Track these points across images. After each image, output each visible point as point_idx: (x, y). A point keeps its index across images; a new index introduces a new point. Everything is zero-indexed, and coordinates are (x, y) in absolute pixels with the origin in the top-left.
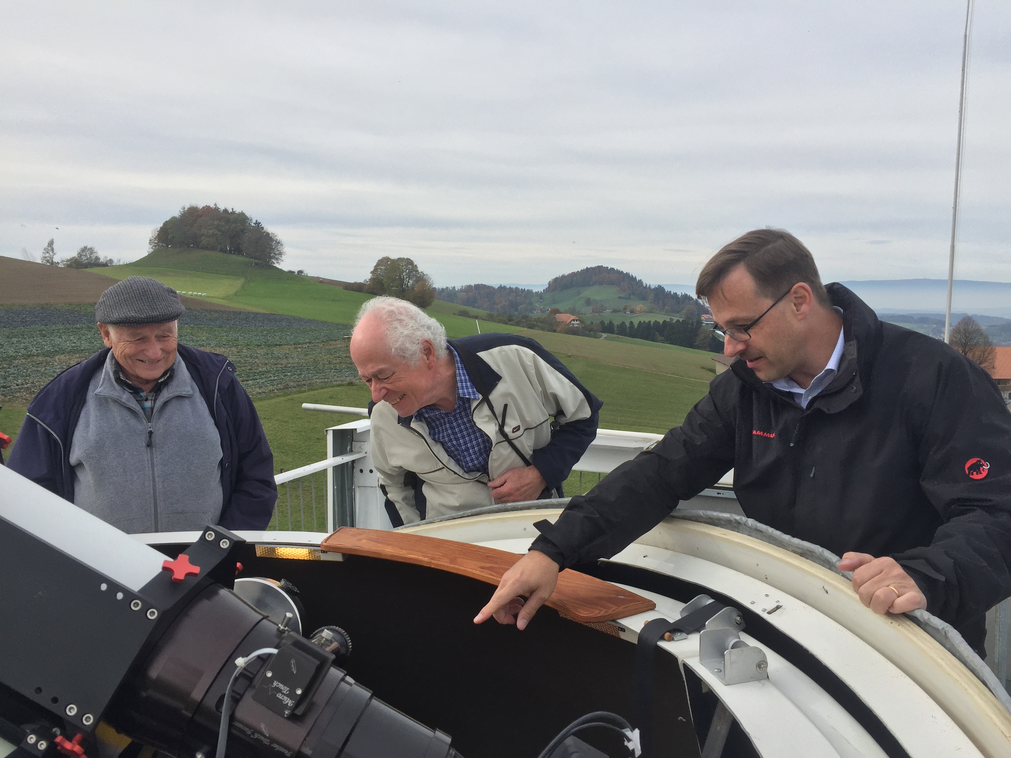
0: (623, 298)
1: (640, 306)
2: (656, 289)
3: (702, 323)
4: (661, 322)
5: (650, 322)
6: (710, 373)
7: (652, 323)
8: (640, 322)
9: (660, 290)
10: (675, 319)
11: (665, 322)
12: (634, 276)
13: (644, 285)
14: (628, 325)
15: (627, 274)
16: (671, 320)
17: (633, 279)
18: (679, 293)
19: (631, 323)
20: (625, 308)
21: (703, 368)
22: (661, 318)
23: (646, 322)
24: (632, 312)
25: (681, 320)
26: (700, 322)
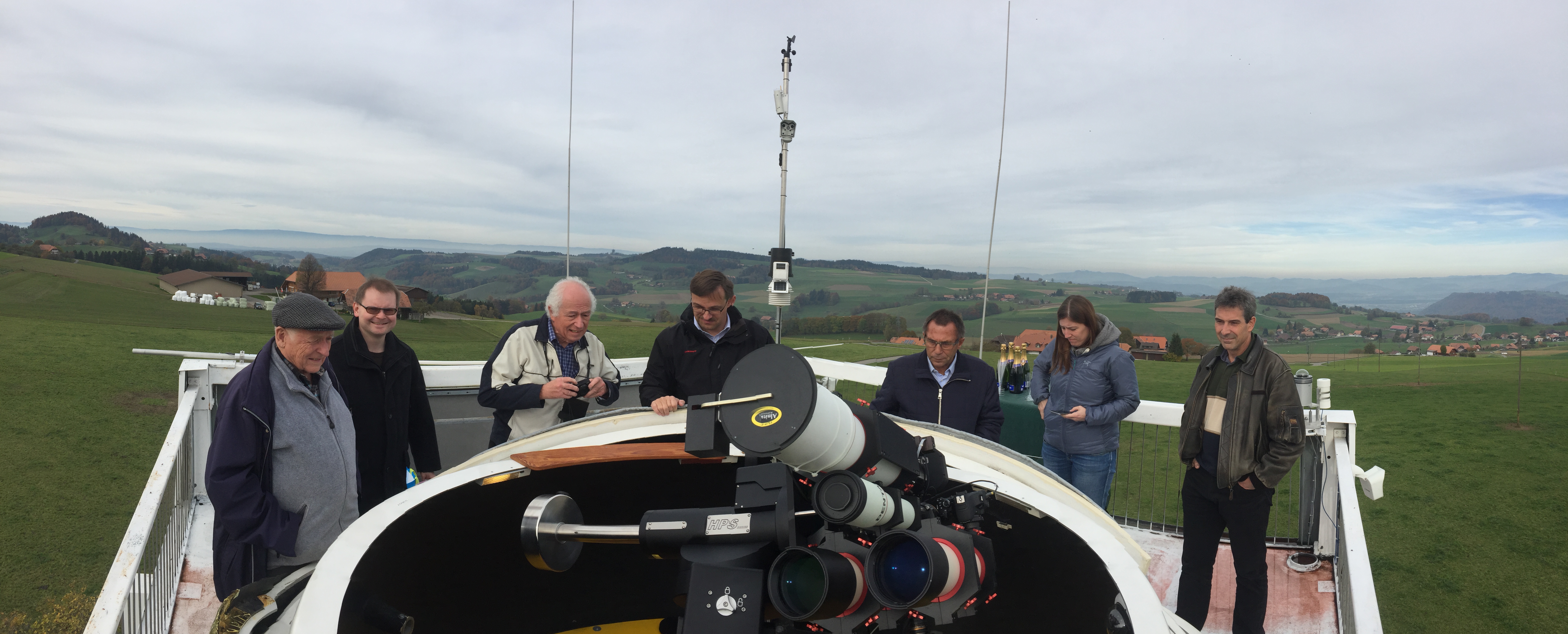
0: (90, 235)
1: (101, 241)
2: (112, 229)
3: (146, 253)
4: (118, 252)
5: (109, 252)
6: (156, 288)
7: (111, 253)
8: (103, 252)
9: (115, 230)
10: (127, 250)
11: (120, 252)
12: (97, 220)
13: (104, 227)
14: (94, 254)
15: (92, 218)
16: (125, 251)
17: (96, 222)
18: (129, 233)
19: (96, 252)
20: (91, 242)
21: (151, 284)
22: (117, 250)
23: (107, 251)
24: (96, 244)
25: (131, 251)
26: (144, 253)
